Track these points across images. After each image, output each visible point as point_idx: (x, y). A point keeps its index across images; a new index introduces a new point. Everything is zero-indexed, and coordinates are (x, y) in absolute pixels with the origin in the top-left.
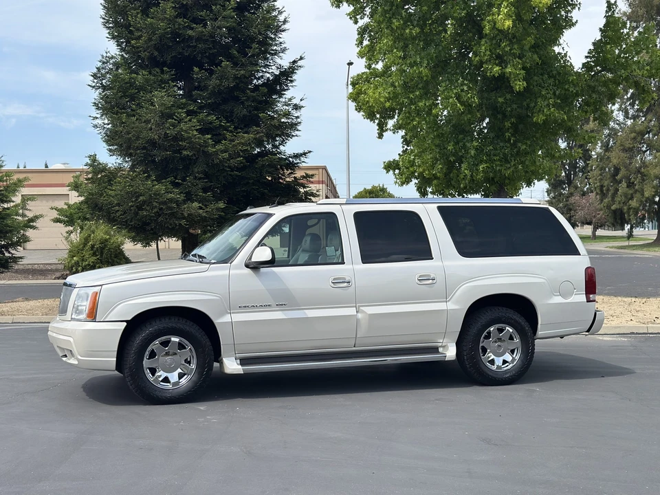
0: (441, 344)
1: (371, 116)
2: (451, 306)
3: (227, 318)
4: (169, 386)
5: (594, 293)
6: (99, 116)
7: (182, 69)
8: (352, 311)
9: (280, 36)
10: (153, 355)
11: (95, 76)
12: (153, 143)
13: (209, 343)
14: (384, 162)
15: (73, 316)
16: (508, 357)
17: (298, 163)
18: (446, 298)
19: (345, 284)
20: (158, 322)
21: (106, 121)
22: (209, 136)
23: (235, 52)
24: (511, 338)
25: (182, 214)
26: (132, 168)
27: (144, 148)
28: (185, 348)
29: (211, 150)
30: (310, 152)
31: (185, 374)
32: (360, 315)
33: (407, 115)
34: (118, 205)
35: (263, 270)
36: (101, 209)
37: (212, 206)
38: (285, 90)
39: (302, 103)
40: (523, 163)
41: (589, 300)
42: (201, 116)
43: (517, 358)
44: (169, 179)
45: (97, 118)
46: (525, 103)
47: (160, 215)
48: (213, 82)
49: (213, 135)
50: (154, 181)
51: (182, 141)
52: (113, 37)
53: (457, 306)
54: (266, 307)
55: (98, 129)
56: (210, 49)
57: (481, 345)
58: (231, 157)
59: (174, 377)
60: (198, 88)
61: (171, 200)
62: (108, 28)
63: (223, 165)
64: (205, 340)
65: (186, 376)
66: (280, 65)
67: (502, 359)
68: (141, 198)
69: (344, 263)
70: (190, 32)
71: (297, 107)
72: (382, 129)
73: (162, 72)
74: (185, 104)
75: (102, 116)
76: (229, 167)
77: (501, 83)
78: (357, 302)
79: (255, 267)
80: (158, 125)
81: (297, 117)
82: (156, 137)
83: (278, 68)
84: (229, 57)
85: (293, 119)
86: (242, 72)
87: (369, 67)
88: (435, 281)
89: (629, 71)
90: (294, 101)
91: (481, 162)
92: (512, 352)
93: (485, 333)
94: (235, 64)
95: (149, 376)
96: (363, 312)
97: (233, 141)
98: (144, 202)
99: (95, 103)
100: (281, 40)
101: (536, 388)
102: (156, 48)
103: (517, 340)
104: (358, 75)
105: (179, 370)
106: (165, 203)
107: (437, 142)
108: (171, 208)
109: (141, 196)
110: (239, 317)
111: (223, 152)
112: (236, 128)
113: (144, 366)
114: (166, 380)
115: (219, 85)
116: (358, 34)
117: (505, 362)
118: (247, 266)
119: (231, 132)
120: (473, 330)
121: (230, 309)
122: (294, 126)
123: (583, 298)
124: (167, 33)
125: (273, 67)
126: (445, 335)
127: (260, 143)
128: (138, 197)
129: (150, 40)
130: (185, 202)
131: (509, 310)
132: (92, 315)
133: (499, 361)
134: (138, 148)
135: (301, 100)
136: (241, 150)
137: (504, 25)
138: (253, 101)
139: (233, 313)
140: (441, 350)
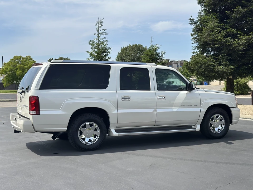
22: (228, 38)
23: (244, 2)
42: (228, 30)
56: (233, 2)
61: (211, 65)
108: (210, 68)
115: (236, 16)
138: (252, 21)
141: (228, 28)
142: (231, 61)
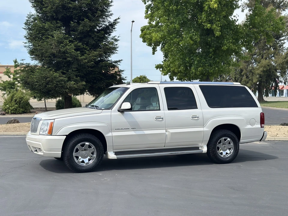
0: (200, 146)
1: (150, 45)
2: (205, 129)
3: (110, 134)
4: (84, 164)
5: (264, 123)
6: (27, 42)
7: (66, 21)
8: (164, 131)
9: (110, 8)
10: (77, 150)
11: (26, 24)
12: (54, 55)
13: (102, 145)
14: (156, 65)
15: (40, 133)
16: (228, 151)
17: (116, 65)
18: (203, 125)
19: (161, 119)
20: (80, 136)
21: (31, 44)
22: (79, 52)
23: (90, 15)
24: (230, 143)
25: (67, 87)
26: (43, 65)
27: (50, 57)
28: (91, 147)
29: (80, 58)
30: (122, 60)
31: (91, 159)
32: (167, 133)
33: (169, 45)
34: (37, 82)
35: (125, 113)
36: (28, 84)
37: (80, 84)
38: (111, 32)
39: (118, 39)
40: (217, 67)
41: (262, 127)
43: (232, 152)
44: (60, 71)
45: (26, 43)
46: (220, 41)
47: (56, 87)
48: (80, 28)
49: (81, 52)
50: (54, 71)
51: (67, 54)
52: (34, 7)
53: (208, 129)
54: (127, 129)
55: (26, 48)
56: (79, 13)
57: (217, 146)
58: (88, 62)
59: (86, 160)
60: (74, 31)
61: (62, 80)
62: (32, 2)
63: (85, 65)
64: (100, 144)
65: (91, 160)
66: (110, 21)
67: (226, 152)
68: (48, 79)
69: (160, 110)
70: (70, 5)
71: (116, 40)
72: (154, 50)
73: (57, 23)
74: (67, 37)
75: (29, 42)
76: (88, 66)
77: (210, 32)
78: (166, 127)
79: (122, 111)
80: (56, 46)
81: (116, 45)
82: (55, 52)
83: (109, 22)
84: (88, 17)
85: (115, 45)
86: (93, 24)
87: (150, 23)
88: (199, 118)
89: (264, 28)
90: (116, 38)
91: (200, 66)
92: (230, 149)
93: (219, 141)
94: (90, 20)
95: (76, 160)
96: (169, 132)
97: (89, 54)
98: (49, 81)
99: (25, 36)
100: (110, 10)
101: (241, 165)
102: (54, 12)
103: (232, 144)
104: (144, 26)
105: (89, 157)
106: (59, 81)
107: (182, 57)
108: (62, 84)
109: (48, 78)
110: (115, 134)
111: (85, 59)
112: (90, 49)
113: (74, 155)
114: (83, 162)
115: (83, 29)
116: (146, 9)
117: (227, 153)
118: (119, 111)
119: (88, 50)
120: (214, 140)
121: (111, 130)
122: (115, 49)
123: (259, 126)
124: (60, 5)
125: (106, 22)
126: (202, 142)
127: (101, 56)
128: (47, 78)
129: (52, 8)
130: (68, 81)
131: (229, 131)
132: (50, 133)
133: (224, 153)
134: (46, 57)
135: (118, 37)
136: (93, 59)
137: (214, 6)
138: (98, 37)
139: (113, 132)
140: (200, 148)
141: (75, 42)
142: (82, 78)
